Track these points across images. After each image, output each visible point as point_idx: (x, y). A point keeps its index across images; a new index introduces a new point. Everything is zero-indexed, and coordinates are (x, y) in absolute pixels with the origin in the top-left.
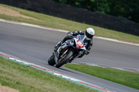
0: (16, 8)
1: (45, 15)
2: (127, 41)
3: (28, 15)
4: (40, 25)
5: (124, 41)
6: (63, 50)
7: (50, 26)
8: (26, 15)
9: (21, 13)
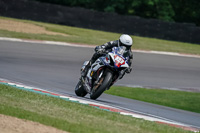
0: (40, 24)
1: (82, 29)
2: (191, 54)
3: (57, 31)
4: (70, 42)
5: (187, 53)
6: (95, 74)
7: (85, 43)
8: (53, 30)
9: (47, 29)
